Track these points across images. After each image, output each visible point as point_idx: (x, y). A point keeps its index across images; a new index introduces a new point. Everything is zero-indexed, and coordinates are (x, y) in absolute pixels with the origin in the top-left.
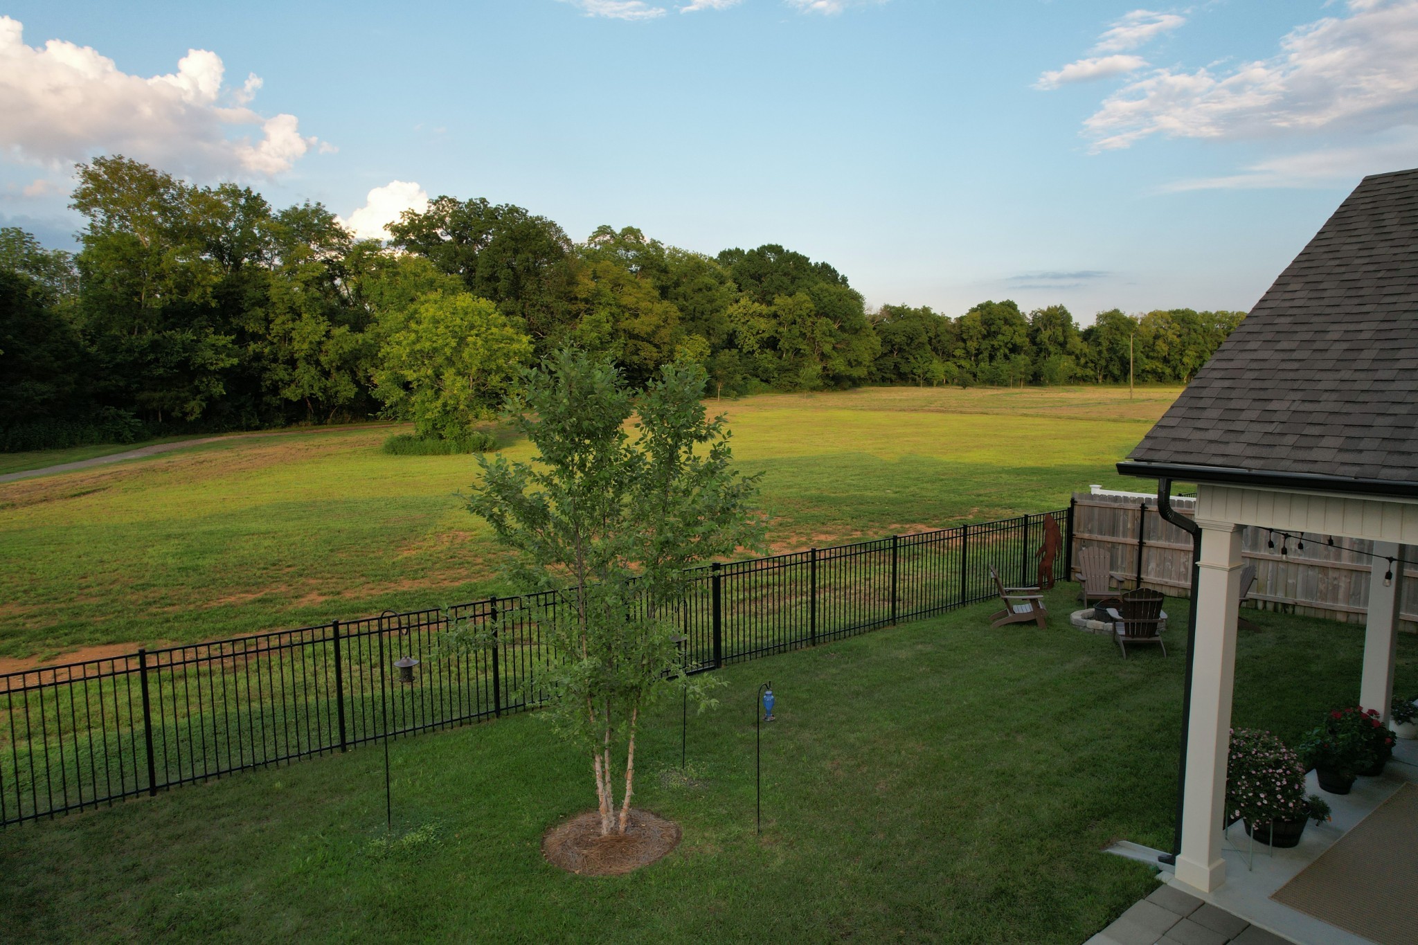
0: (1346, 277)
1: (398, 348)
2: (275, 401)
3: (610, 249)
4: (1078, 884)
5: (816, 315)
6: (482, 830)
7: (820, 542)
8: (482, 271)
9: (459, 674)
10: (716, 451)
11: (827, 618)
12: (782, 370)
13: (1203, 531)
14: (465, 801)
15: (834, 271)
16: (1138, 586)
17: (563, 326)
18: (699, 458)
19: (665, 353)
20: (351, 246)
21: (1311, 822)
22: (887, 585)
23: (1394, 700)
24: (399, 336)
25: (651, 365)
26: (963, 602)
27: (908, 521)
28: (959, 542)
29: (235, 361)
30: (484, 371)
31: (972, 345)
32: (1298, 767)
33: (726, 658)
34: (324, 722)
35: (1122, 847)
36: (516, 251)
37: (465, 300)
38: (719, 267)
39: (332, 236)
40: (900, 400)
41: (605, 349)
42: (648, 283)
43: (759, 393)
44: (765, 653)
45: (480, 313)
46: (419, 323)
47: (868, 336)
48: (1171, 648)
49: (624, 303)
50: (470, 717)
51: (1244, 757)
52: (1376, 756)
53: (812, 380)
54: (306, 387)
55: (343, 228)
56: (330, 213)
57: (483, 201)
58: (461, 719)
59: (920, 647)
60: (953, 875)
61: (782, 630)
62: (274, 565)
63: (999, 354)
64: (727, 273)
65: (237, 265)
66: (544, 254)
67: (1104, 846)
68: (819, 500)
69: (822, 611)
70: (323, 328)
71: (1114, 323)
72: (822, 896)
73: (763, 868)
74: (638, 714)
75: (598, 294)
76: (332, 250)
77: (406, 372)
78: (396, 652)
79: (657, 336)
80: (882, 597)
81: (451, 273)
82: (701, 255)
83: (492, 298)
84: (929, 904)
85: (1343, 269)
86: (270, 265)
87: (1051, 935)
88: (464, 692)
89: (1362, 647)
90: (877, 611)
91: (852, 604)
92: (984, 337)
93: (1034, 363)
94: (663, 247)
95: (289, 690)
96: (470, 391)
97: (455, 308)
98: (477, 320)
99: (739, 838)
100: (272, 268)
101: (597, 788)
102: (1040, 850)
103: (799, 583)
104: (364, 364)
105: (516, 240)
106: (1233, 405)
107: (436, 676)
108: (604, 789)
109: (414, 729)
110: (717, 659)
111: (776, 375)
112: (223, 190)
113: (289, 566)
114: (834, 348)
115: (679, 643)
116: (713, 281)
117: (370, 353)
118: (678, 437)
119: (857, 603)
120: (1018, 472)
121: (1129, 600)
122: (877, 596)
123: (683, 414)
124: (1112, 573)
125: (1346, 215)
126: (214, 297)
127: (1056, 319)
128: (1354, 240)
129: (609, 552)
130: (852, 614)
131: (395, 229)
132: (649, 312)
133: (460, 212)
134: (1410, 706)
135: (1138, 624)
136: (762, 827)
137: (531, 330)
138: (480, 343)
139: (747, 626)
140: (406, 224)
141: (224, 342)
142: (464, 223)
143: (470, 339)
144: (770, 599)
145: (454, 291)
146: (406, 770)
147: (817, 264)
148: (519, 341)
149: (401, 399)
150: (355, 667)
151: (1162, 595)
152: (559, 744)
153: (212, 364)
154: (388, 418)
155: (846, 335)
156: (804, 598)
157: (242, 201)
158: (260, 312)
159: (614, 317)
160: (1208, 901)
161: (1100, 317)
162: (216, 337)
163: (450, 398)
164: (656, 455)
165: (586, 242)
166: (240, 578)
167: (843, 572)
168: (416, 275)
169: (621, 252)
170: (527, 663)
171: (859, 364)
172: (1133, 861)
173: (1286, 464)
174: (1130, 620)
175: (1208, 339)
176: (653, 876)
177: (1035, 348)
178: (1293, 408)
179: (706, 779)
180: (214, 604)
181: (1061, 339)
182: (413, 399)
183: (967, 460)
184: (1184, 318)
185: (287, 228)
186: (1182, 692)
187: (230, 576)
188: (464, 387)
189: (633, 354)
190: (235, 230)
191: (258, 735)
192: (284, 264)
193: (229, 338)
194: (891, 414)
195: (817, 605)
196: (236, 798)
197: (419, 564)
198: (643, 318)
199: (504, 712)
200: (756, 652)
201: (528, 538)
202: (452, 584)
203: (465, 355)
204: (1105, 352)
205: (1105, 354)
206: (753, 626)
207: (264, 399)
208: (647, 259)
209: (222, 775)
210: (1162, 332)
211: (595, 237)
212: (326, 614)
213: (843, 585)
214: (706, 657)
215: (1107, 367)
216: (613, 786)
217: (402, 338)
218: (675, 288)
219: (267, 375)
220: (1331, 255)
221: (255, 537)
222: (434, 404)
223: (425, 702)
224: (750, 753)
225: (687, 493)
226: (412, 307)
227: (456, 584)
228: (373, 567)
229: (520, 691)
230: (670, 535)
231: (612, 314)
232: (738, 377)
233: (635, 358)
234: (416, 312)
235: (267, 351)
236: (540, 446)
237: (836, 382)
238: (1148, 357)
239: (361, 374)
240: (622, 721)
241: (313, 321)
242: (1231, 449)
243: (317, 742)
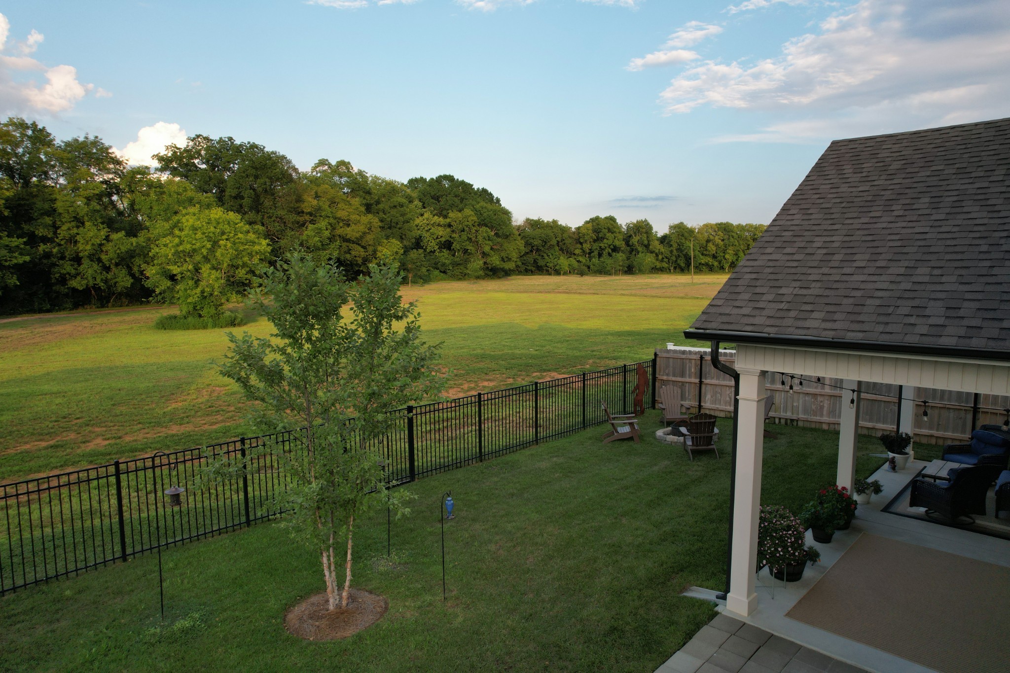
0: (823, 206)
1: (165, 249)
2: (63, 290)
3: (327, 176)
4: (664, 619)
5: (478, 225)
6: (237, 613)
7: (484, 387)
8: (230, 192)
9: (217, 495)
10: (409, 327)
11: (490, 441)
12: (456, 264)
13: (741, 376)
14: (224, 592)
15: (491, 194)
16: (700, 411)
17: (293, 233)
18: (397, 332)
19: (371, 253)
20: (125, 171)
21: (809, 563)
22: (531, 416)
23: (856, 479)
24: (167, 240)
25: (360, 261)
26: (584, 427)
27: (545, 371)
28: (580, 384)
29: (27, 258)
30: (233, 266)
31: (587, 246)
32: (801, 529)
33: (418, 474)
34: (108, 539)
35: (692, 591)
36: (256, 177)
37: (217, 213)
38: (408, 191)
39: (109, 163)
40: (538, 285)
41: (325, 250)
42: (356, 201)
43: (439, 281)
44: (447, 469)
45: (229, 223)
46: (181, 230)
47: (515, 240)
48: (722, 452)
49: (339, 216)
50: (227, 527)
51: (768, 525)
52: (846, 517)
53: (476, 271)
54: (90, 278)
55: (118, 157)
56: (107, 144)
57: (230, 139)
58: (219, 529)
59: (555, 459)
60: (581, 620)
61: (458, 451)
62: (65, 418)
63: (605, 253)
64: (415, 194)
65: (27, 183)
66: (278, 180)
67: (681, 592)
68: (483, 357)
69: (486, 437)
70: (103, 233)
71: (681, 231)
72: (491, 642)
73: (448, 625)
74: (354, 520)
75: (319, 209)
76: (109, 173)
77: (171, 267)
78: (166, 481)
79: (364, 241)
80: (528, 425)
81: (206, 192)
82: (395, 182)
83: (238, 212)
84: (565, 642)
85: (822, 201)
86: (56, 183)
87: (648, 656)
88: (222, 509)
89: (838, 445)
90: (525, 435)
91: (508, 430)
92: (595, 241)
93: (628, 259)
94: (367, 175)
95: (77, 516)
96: (223, 281)
97: (210, 219)
98: (227, 228)
99: (430, 604)
100: (58, 186)
101: (325, 576)
102: (639, 597)
103: (470, 417)
104: (138, 261)
105: (256, 169)
106: (758, 290)
107: (199, 498)
108: (330, 576)
109: (183, 540)
110: (412, 474)
111: (451, 268)
112: (11, 122)
113: (78, 418)
114: (492, 249)
115: (384, 467)
116: (404, 201)
117: (143, 253)
118: (381, 317)
119: (511, 429)
120: (620, 334)
121: (694, 421)
122: (525, 424)
123: (385, 300)
124: (682, 402)
125: (822, 165)
126: (6, 208)
127: (643, 228)
128: (828, 182)
129: (330, 402)
130: (508, 437)
131: (161, 159)
132: (357, 222)
133: (213, 147)
134: (865, 482)
135: (700, 437)
136: (446, 595)
137: (269, 235)
138: (229, 245)
139: (433, 449)
140: (170, 155)
141: (16, 244)
142: (216, 155)
143: (221, 242)
144: (449, 429)
145: (209, 206)
146: (176, 572)
147: (478, 189)
148: (260, 244)
149: (168, 288)
150: (134, 494)
151: (715, 417)
152: (295, 545)
153: (6, 261)
154: (158, 302)
155: (499, 240)
156: (474, 427)
157: (30, 132)
158: (48, 220)
159: (332, 226)
160: (747, 622)
161: (671, 227)
162: (10, 239)
163: (207, 286)
164: (365, 331)
165: (310, 170)
166: (34, 429)
167: (501, 408)
168: (178, 194)
169: (336, 178)
170: (270, 485)
171: (509, 259)
172: (700, 600)
173: (791, 330)
174: (694, 435)
175: (741, 242)
176: (368, 638)
177: (628, 248)
178: (794, 293)
179: (406, 563)
180: (11, 452)
181: (646, 242)
182: (178, 287)
183: (584, 327)
184: (725, 228)
185: (70, 155)
186: (729, 482)
187: (25, 428)
188: (218, 279)
189: (346, 253)
190: (24, 155)
191: (50, 554)
192: (69, 183)
193: (21, 240)
194: (531, 294)
195: (483, 432)
196: (31, 606)
197: (185, 413)
198: (353, 226)
199: (253, 523)
200: (440, 468)
201: (269, 394)
202: (211, 427)
203: (218, 254)
204: (675, 251)
205: (675, 252)
206: (437, 450)
207: (54, 288)
208: (356, 184)
209: (18, 590)
210: (711, 237)
211: (317, 167)
212: (110, 454)
213: (501, 417)
214: (404, 474)
215: (676, 261)
216: (337, 573)
217: (168, 242)
218: (376, 205)
219: (56, 269)
220: (814, 191)
221: (48, 397)
222: (194, 291)
223: (191, 518)
224: (437, 542)
225: (388, 358)
226: (176, 218)
227: (214, 427)
228: (148, 416)
229: (265, 508)
230: (375, 388)
231: (330, 224)
232: (424, 270)
233: (348, 256)
234: (178, 222)
235: (55, 250)
236: (276, 325)
237: (493, 273)
238: (703, 254)
239: (135, 269)
240: (342, 526)
241: (95, 228)
242: (757, 321)
243: (102, 555)
